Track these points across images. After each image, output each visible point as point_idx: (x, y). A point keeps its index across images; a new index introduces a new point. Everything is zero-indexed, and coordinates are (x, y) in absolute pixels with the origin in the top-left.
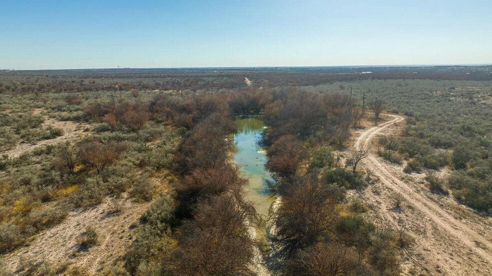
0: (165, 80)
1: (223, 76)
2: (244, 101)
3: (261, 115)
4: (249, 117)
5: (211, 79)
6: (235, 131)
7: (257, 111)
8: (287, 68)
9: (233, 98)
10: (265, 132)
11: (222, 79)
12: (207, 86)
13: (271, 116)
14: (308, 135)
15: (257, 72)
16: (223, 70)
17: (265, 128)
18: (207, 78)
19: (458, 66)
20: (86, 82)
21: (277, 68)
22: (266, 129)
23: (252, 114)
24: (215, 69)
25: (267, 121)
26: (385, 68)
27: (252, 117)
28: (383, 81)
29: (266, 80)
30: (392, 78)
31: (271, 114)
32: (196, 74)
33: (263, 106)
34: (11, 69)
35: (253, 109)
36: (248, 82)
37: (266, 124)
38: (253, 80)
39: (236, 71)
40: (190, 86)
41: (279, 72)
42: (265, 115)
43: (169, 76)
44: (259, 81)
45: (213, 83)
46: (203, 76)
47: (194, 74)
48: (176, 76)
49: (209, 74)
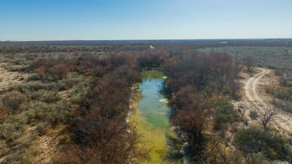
0: (100, 46)
1: (136, 44)
2: (149, 57)
3: (161, 67)
4: (152, 69)
5: (128, 46)
6: (140, 81)
7: (158, 65)
8: (175, 40)
9: (140, 55)
10: (165, 81)
11: (136, 46)
12: (126, 49)
13: (170, 68)
14: (204, 84)
15: (157, 42)
16: (137, 41)
17: (165, 77)
18: (126, 45)
19: (279, 39)
20: (51, 47)
21: (169, 40)
22: (166, 79)
23: (154, 67)
24: (132, 41)
25: (167, 72)
26: (234, 40)
27: (154, 69)
28: (236, 47)
29: (163, 46)
30: (241, 46)
31: (170, 67)
32: (120, 43)
33: (162, 61)
34: (12, 41)
35: (155, 64)
36: (152, 47)
37: (165, 75)
38: (155, 47)
39: (144, 42)
40: (115, 49)
41: (170, 42)
42: (164, 67)
43: (103, 44)
44: (158, 47)
45: (130, 48)
46: (124, 44)
47: (119, 43)
48: (107, 44)
49: (127, 43)
